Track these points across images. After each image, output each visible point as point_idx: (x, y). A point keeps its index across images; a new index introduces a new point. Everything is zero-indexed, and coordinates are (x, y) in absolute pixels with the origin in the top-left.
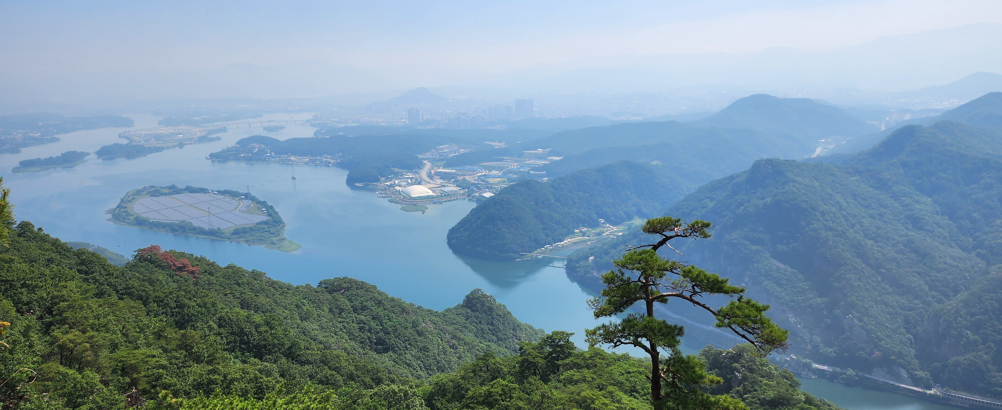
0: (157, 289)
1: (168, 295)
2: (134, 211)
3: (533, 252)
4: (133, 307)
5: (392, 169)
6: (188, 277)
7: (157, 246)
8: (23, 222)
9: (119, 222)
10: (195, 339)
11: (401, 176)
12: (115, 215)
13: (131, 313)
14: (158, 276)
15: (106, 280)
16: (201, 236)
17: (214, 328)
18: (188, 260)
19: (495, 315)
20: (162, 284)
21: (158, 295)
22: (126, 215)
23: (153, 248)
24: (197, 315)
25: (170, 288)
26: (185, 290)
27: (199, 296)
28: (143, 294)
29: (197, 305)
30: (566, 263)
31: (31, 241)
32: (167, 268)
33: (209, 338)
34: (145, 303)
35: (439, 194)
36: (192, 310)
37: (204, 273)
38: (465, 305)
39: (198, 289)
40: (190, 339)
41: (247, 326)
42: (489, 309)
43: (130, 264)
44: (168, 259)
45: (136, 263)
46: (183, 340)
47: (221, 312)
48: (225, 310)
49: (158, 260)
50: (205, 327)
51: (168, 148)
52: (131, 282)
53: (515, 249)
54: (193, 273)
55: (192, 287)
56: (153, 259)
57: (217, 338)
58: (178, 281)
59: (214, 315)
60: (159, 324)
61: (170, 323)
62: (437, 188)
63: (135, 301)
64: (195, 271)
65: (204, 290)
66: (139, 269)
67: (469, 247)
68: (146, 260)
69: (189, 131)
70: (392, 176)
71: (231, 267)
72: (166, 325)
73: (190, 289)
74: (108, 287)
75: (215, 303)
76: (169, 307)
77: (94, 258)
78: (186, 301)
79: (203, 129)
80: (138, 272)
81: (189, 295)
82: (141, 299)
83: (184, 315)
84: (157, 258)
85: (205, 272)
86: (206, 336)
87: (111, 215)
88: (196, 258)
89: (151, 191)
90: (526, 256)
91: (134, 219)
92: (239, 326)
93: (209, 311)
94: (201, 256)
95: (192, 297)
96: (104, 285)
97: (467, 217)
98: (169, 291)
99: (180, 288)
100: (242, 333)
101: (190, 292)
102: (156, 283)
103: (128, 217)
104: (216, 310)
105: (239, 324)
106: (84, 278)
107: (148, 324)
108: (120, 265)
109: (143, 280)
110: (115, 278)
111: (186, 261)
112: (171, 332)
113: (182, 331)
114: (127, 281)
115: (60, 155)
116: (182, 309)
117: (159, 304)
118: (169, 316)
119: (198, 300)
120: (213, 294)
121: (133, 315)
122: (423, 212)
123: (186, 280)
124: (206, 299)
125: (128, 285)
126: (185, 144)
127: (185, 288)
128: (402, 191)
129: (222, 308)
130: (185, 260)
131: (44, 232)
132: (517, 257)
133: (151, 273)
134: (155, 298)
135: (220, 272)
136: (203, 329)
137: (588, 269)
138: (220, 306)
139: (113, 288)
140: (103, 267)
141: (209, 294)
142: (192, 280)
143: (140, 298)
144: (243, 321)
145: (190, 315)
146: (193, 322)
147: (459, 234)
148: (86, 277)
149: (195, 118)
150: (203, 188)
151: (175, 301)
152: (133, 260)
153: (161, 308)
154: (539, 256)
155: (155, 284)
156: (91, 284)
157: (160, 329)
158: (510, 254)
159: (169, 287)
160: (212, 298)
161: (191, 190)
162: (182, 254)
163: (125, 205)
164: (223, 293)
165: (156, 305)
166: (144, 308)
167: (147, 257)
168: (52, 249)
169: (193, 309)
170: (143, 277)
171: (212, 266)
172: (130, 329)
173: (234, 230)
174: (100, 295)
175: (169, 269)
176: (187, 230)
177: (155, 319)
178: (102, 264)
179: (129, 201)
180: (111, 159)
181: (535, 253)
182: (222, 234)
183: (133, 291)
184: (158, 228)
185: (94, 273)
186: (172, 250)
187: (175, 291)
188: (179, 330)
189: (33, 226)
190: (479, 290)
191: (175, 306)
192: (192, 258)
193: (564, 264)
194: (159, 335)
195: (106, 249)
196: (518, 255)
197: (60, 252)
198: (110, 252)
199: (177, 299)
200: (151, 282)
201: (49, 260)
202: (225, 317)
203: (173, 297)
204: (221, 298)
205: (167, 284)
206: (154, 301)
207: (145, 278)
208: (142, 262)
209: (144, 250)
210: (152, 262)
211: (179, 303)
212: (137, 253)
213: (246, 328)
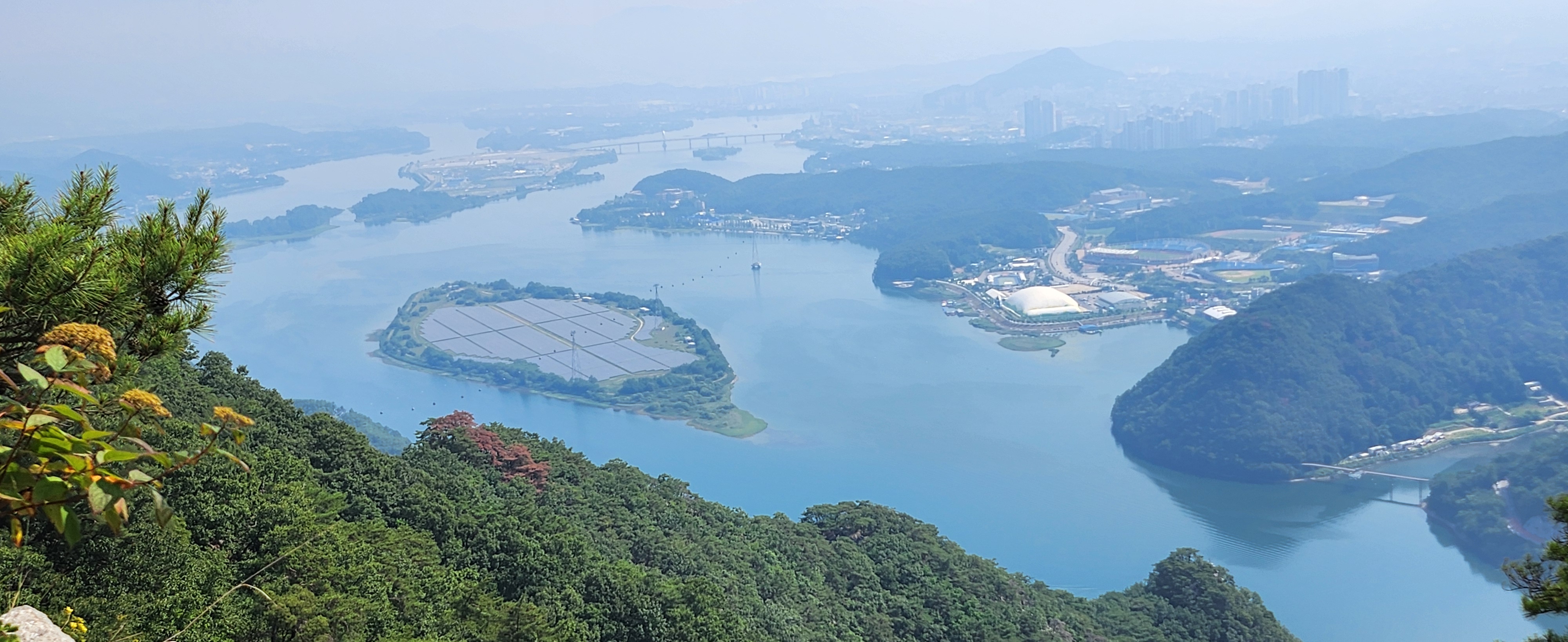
0: (464, 507)
1: (485, 523)
2: (422, 335)
3: (1338, 461)
4: (414, 545)
5: (981, 247)
6: (526, 485)
7: (466, 414)
8: (211, 353)
9: (394, 360)
10: (537, 624)
11: (1004, 265)
12: (386, 343)
13: (411, 558)
14: (466, 480)
15: (365, 482)
16: (555, 396)
17: (576, 602)
18: (526, 448)
19: (1230, 617)
20: (472, 497)
21: (465, 521)
22: (407, 345)
23: (459, 418)
24: (543, 570)
25: (489, 507)
26: (519, 513)
27: (547, 528)
28: (437, 517)
29: (543, 547)
30: (1427, 493)
31: (223, 393)
32: (485, 463)
33: (566, 623)
34: (440, 538)
35: (1096, 310)
36: (533, 559)
37: (558, 477)
38: (1154, 588)
39: (546, 513)
40: (526, 623)
41: (645, 603)
42: (1215, 600)
43: (411, 451)
44: (487, 443)
45: (423, 449)
46: (512, 623)
47: (592, 567)
48: (601, 564)
49: (467, 445)
50: (556, 599)
51: (496, 198)
52: (412, 489)
53: (1289, 453)
54: (536, 475)
55: (533, 508)
56: (456, 442)
57: (581, 624)
58: (505, 493)
59: (576, 573)
60: (466, 584)
61: (487, 584)
62: (1091, 295)
63: (420, 532)
64: (540, 471)
65: (557, 516)
66: (429, 462)
67: (1167, 442)
68: (443, 443)
69: (538, 161)
70: (981, 265)
71: (616, 466)
72: (478, 589)
73: (530, 511)
74: (368, 500)
75: (581, 546)
76: (487, 549)
77: (343, 435)
78: (522, 538)
79: (566, 155)
80: (427, 469)
81: (527, 526)
82: (432, 529)
83: (516, 569)
84: (464, 440)
85: (562, 475)
86: (558, 618)
87: (378, 343)
88: (544, 443)
89: (458, 293)
90: (1317, 472)
91: (422, 355)
92: (629, 601)
93: (566, 564)
94: (554, 438)
95: (533, 531)
96: (360, 493)
97: (1164, 367)
98: (486, 513)
99: (509, 509)
100: (633, 616)
101: (528, 519)
102: (461, 494)
103: (411, 350)
104: (581, 563)
105: (628, 597)
106: (322, 477)
107: (443, 582)
108: (392, 451)
109: (437, 488)
110: (382, 480)
111: (523, 450)
112: (489, 604)
113: (511, 604)
114: (404, 487)
115: (285, 214)
116: (512, 555)
117: (467, 541)
118: (485, 569)
119: (544, 537)
120: (576, 525)
121: (414, 561)
122: (1054, 352)
123: (521, 491)
124: (561, 536)
125: (407, 496)
126: (530, 190)
127: (519, 508)
128: (1003, 300)
129: (593, 559)
130: (521, 446)
131: (248, 376)
132: (1293, 473)
133: (452, 473)
134: (460, 528)
135: (592, 477)
136: (552, 603)
137: (1490, 512)
138: (589, 553)
139: (377, 501)
140: (359, 456)
141: (568, 525)
142: (533, 492)
143: (430, 525)
144: (636, 589)
145: (528, 569)
146: (534, 585)
147: (1142, 409)
148: (326, 474)
149: (552, 132)
150: (563, 288)
151: (499, 538)
152: (418, 442)
153: (470, 551)
154: (1354, 472)
155: (459, 498)
156: (336, 490)
157: (467, 596)
158: (1274, 464)
159: (488, 505)
160: (573, 534)
161: (537, 291)
162: (516, 432)
163: (405, 324)
164: (597, 525)
165: (460, 543)
166: (436, 548)
167: (445, 438)
168: (262, 413)
169: (534, 557)
170: (437, 480)
171: (576, 463)
172: (407, 593)
173: (623, 384)
174: (351, 514)
175: (488, 465)
176: (527, 382)
177: (457, 574)
178: (357, 449)
179: (415, 314)
180: (382, 222)
181: (1342, 466)
182: (598, 391)
183: (416, 510)
184: (470, 375)
185: (341, 466)
186: (495, 424)
187: (499, 513)
188: (505, 601)
189: (229, 363)
190: (1190, 552)
191: (498, 547)
192: (536, 443)
193: (1421, 497)
194: (464, 610)
195: (365, 418)
196: (1296, 467)
197: (279, 420)
198: (374, 424)
199: (502, 532)
200: (453, 493)
201: (256, 436)
202: (600, 579)
203: (495, 528)
204: (593, 536)
205: (484, 498)
206: (457, 534)
207: (440, 483)
208: (435, 448)
209: (440, 421)
210: (454, 448)
211: (506, 542)
212: (426, 426)
213: (642, 607)
